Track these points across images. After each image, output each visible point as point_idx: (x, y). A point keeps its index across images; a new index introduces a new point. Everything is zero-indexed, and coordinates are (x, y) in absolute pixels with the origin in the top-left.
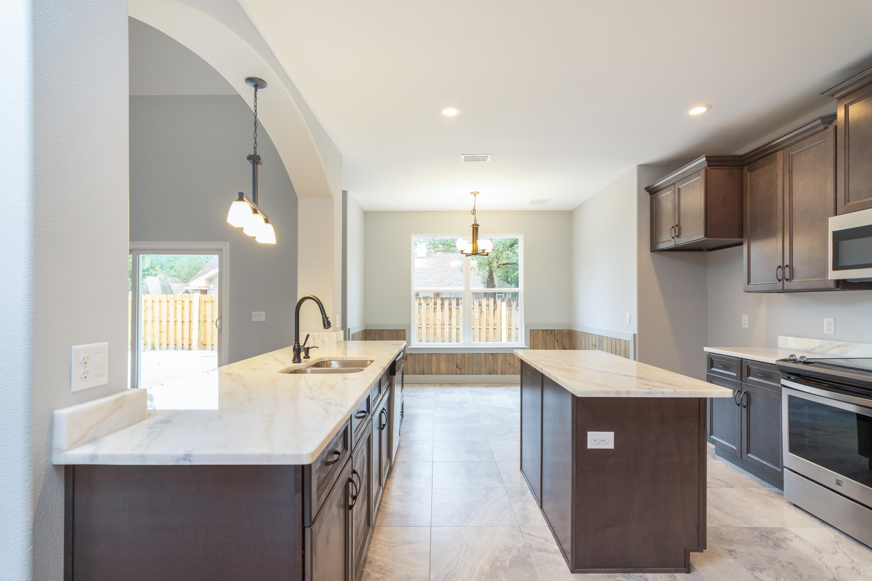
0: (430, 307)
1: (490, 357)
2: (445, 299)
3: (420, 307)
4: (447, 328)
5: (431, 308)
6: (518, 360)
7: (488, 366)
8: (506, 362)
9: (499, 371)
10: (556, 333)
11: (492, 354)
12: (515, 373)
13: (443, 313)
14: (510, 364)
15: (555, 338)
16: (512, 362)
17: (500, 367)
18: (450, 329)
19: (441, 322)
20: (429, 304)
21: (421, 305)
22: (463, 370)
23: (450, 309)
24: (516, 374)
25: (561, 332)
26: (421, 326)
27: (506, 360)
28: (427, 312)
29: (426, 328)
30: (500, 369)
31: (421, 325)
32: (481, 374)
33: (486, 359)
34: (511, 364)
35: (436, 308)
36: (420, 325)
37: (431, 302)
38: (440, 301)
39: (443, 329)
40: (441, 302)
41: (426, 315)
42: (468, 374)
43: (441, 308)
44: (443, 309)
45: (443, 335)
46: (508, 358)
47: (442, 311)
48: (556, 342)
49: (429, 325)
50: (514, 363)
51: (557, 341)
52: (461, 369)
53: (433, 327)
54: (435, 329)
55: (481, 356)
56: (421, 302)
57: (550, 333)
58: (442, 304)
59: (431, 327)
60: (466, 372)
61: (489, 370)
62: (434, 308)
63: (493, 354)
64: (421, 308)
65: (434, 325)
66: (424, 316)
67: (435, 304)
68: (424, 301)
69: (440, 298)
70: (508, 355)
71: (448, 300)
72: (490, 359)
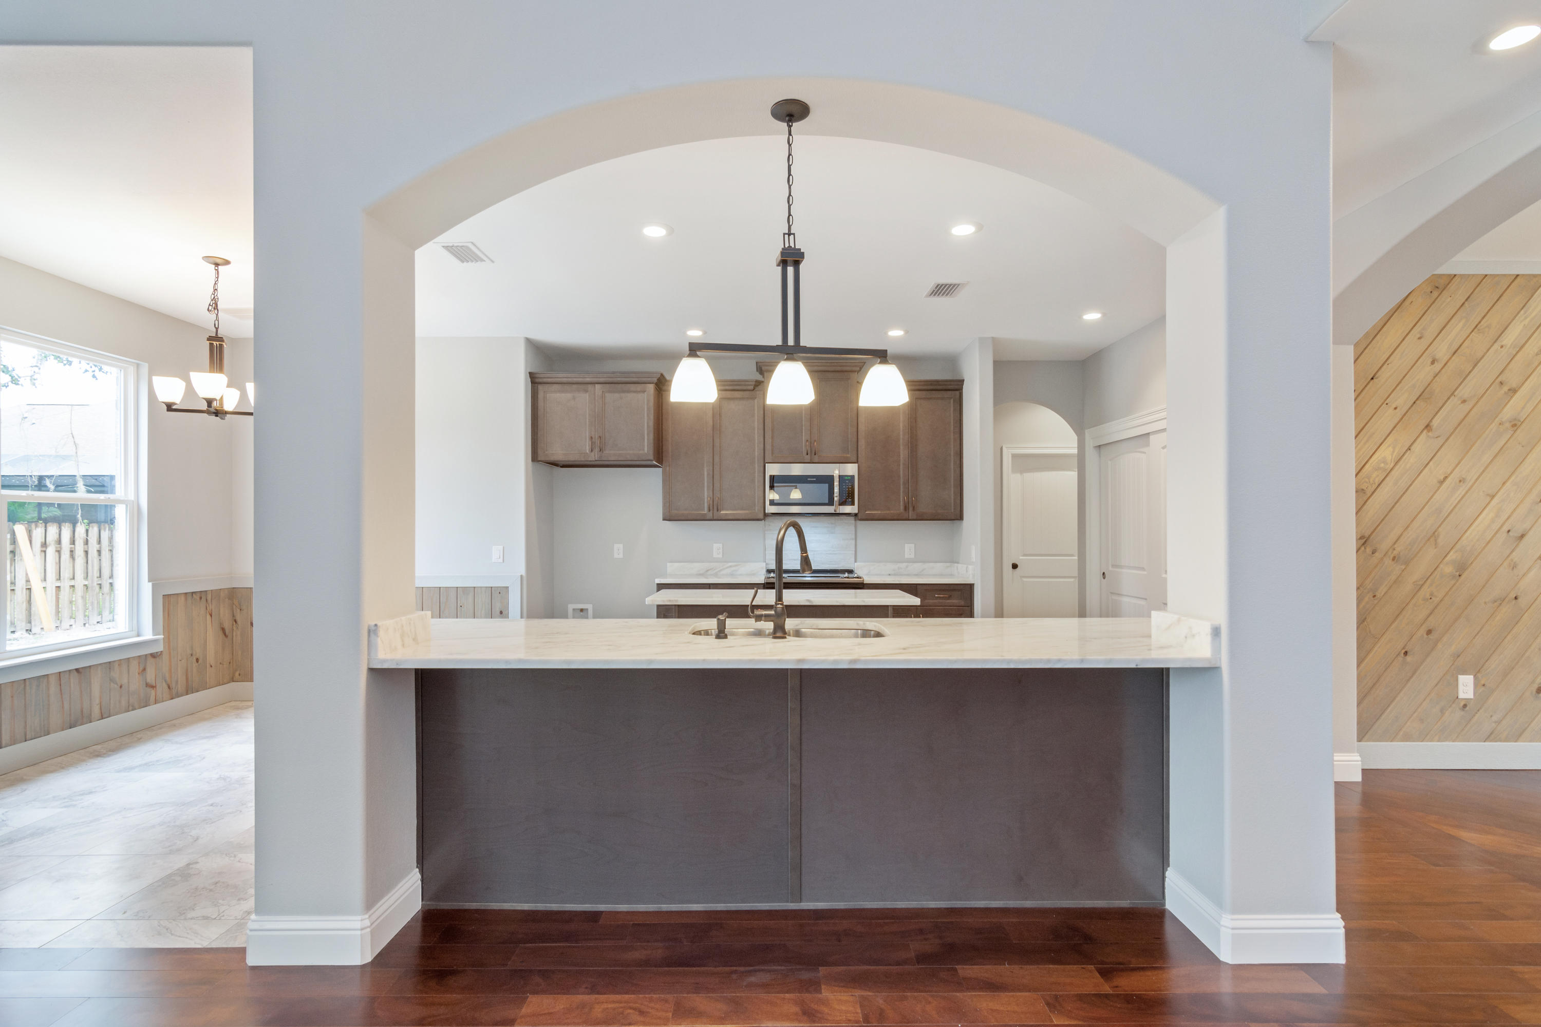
1: (71, 681)
6: (136, 674)
7: (66, 706)
8: (112, 684)
9: (96, 711)
10: (209, 597)
11: (77, 670)
12: (131, 708)
14: (121, 687)
15: (208, 608)
16: (125, 681)
17: (97, 701)
24: (134, 709)
25: (216, 593)
27: (112, 680)
30: (99, 706)
32: (48, 734)
33: (62, 688)
34: (123, 687)
42: (13, 742)
46: (116, 673)
48: (208, 617)
50: (129, 683)
51: (211, 616)
55: (47, 681)
57: (198, 598)
61: (70, 715)
63: (81, 670)
70: (116, 665)
72: (72, 685)
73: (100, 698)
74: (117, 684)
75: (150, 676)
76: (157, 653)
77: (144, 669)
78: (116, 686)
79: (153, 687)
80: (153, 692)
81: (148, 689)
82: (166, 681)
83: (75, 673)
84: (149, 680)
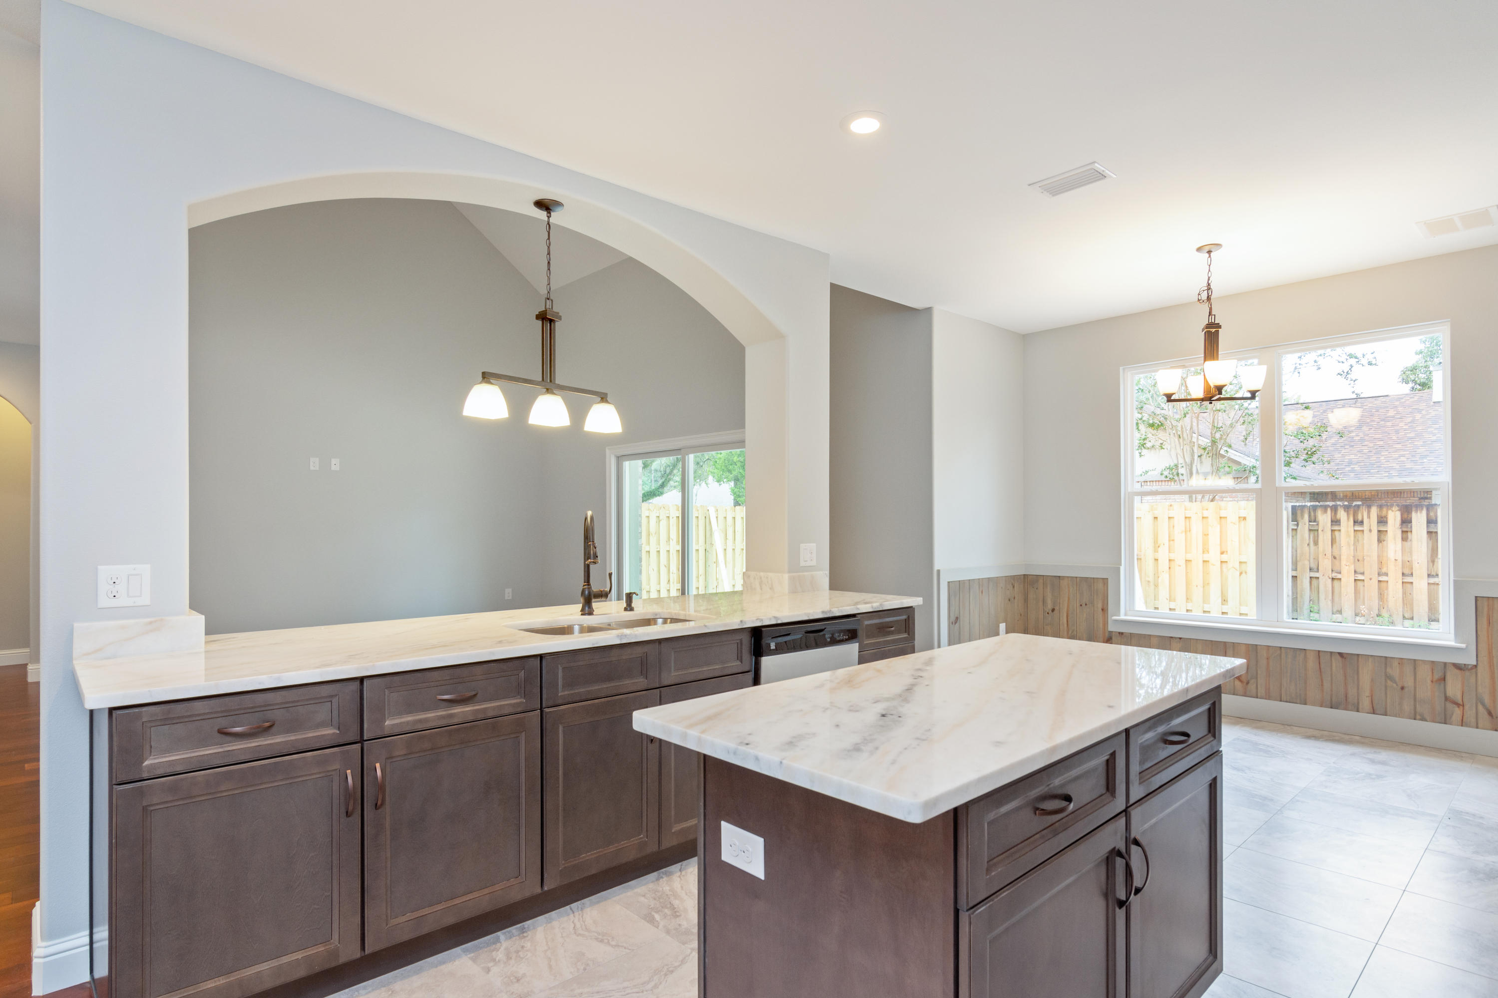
0: (1365, 527)
1: (1334, 664)
2: (1414, 509)
3: (1336, 528)
4: (1421, 584)
5: (1370, 531)
6: (1429, 682)
7: (1327, 685)
8: (1389, 681)
9: (1366, 703)
11: (1341, 654)
12: (1418, 717)
13: (1407, 544)
14: (1402, 688)
16: (1409, 682)
17: (1367, 693)
18: (1432, 586)
19: (1403, 567)
20: (1362, 522)
21: (1340, 525)
22: (1252, 687)
23: (1432, 535)
24: (1423, 719)
26: (1339, 576)
27: (1388, 677)
28: (1356, 541)
29: (1355, 580)
30: (1369, 699)
31: (1340, 573)
32: (1305, 704)
33: (1322, 666)
34: (1406, 690)
35: (1387, 531)
36: (1337, 573)
37: (1369, 517)
38: (1398, 514)
39: (1409, 586)
40: (1402, 515)
41: (1352, 548)
42: (1268, 697)
43: (1403, 532)
44: (1409, 534)
45: (1407, 600)
46: (1394, 671)
47: (1404, 539)
49: (1363, 574)
50: (1415, 688)
52: (1248, 683)
53: (1375, 579)
54: (1383, 585)
55: (1305, 655)
56: (1338, 517)
58: (1406, 522)
59: (1371, 579)
60: (1262, 691)
61: (1331, 695)
62: (1379, 531)
63: (1345, 656)
64: (1340, 530)
65: (1379, 575)
66: (1346, 551)
67: (1382, 521)
68: (1348, 515)
69: (1398, 506)
70: (1396, 664)
71: (1424, 512)
72: (1334, 668)
73: (1372, 691)
74: (1395, 682)
75: (1454, 688)
76: (1465, 664)
77: (1444, 679)
78: (1395, 685)
79: (1458, 705)
80: (1458, 712)
81: (1450, 706)
82: (1483, 705)
83: (1338, 657)
84: (1450, 693)
